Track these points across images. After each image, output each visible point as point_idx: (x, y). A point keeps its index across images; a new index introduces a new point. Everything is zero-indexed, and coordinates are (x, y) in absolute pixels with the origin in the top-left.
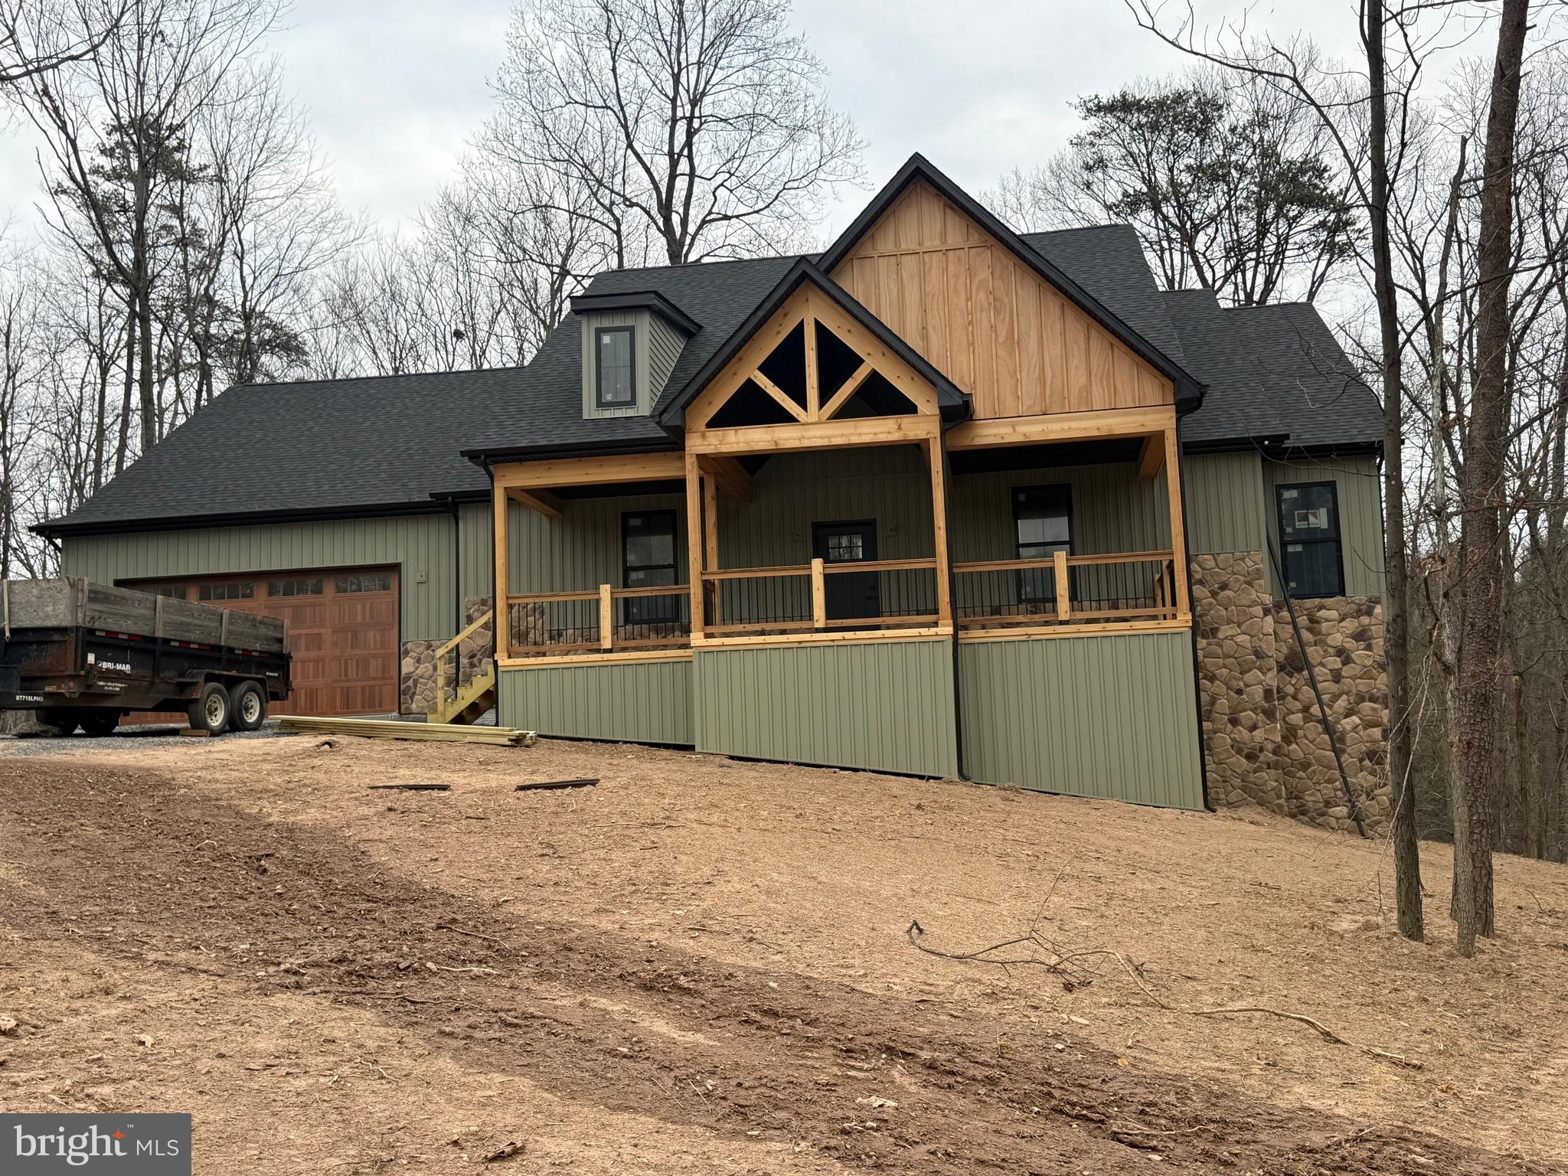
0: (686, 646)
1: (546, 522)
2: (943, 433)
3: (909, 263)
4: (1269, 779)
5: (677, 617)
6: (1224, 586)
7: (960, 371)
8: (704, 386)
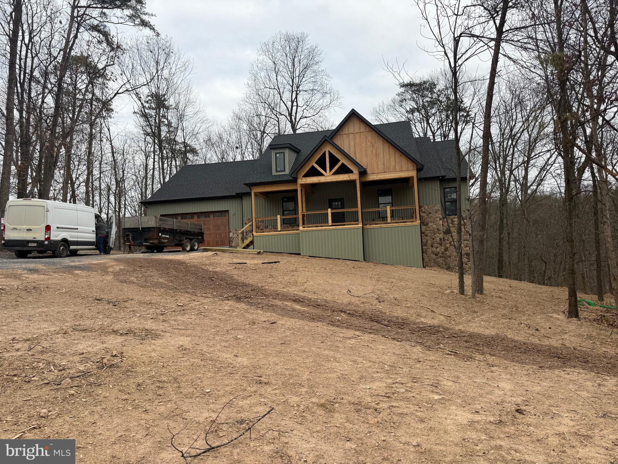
0: (298, 230)
1: (263, 200)
2: (360, 178)
3: (351, 136)
4: (441, 260)
5: (296, 223)
6: (430, 213)
7: (364, 162)
8: (302, 167)
